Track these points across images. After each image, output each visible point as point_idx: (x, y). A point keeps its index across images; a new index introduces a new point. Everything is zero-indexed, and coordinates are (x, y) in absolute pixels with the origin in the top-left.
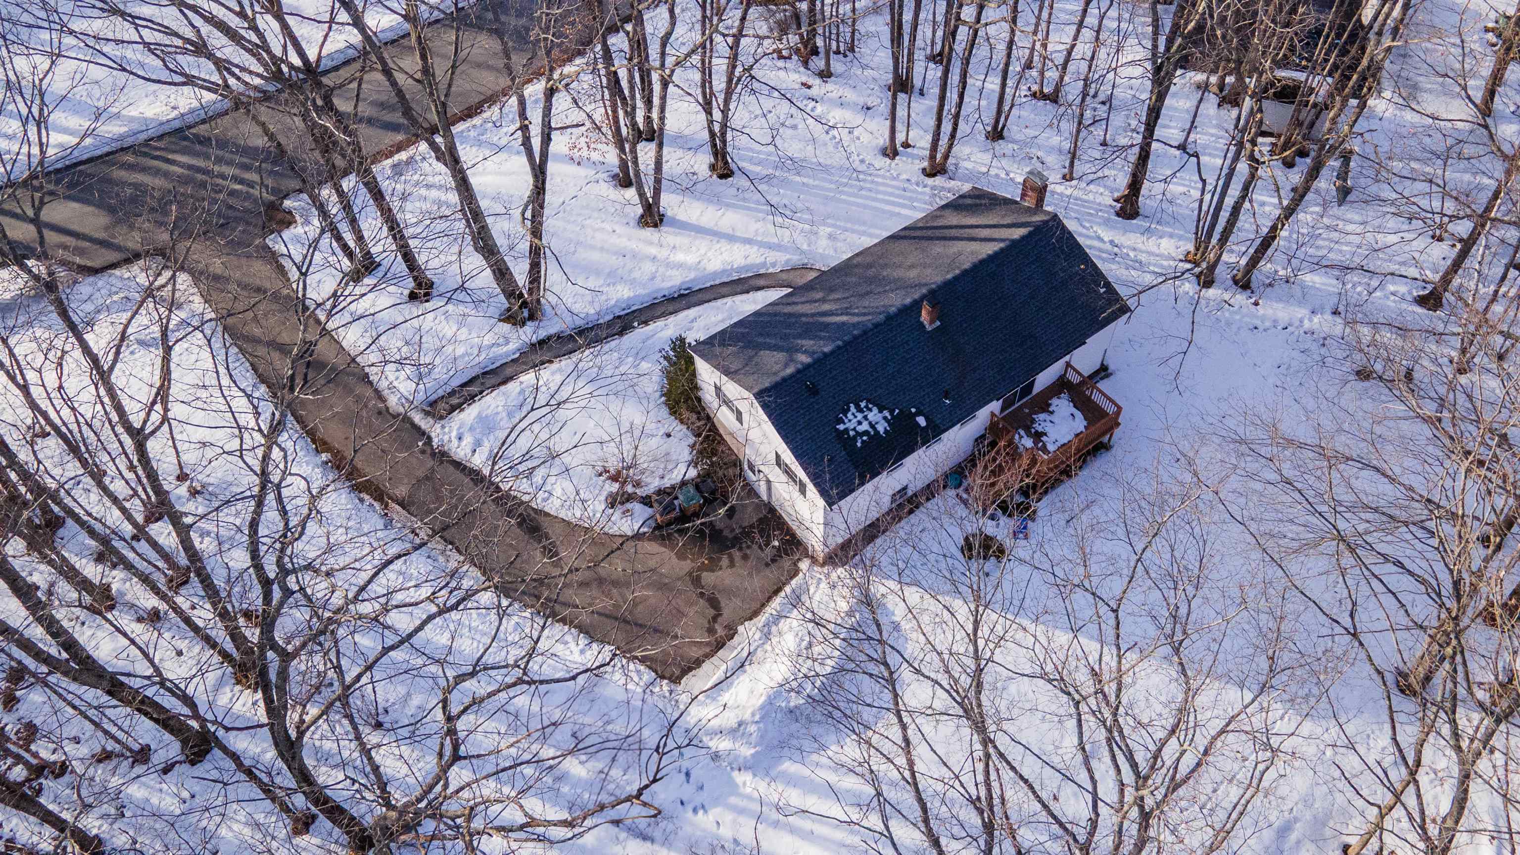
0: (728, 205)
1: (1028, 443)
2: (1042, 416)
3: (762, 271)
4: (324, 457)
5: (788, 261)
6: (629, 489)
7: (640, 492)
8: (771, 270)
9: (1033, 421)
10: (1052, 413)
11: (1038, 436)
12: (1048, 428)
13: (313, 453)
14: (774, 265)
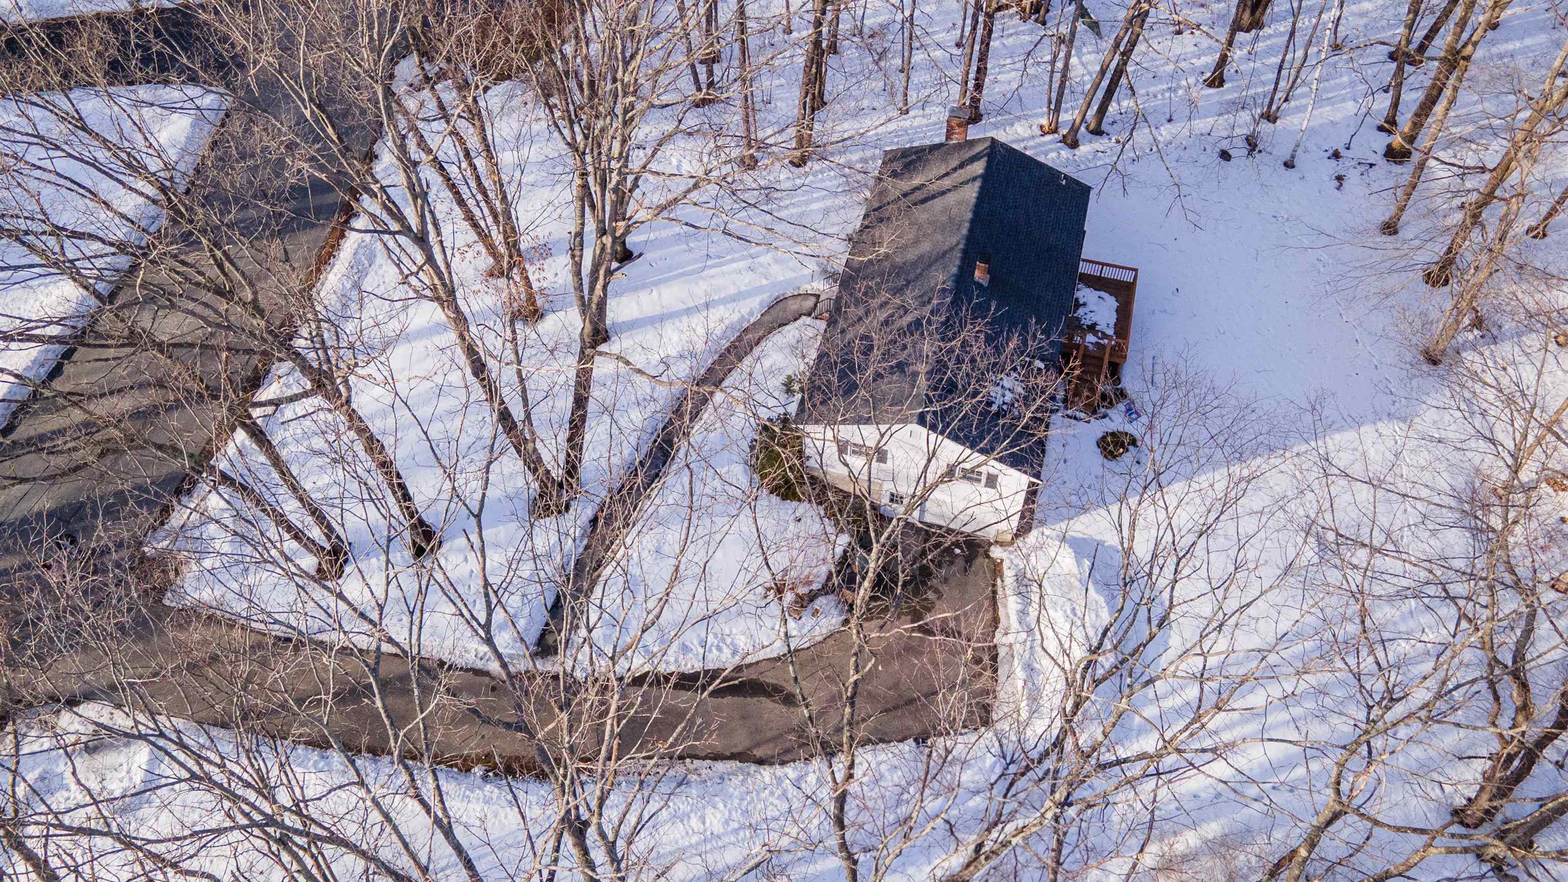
0: (656, 284)
1: (1091, 338)
2: (1081, 311)
3: (745, 325)
4: (478, 770)
5: (761, 303)
6: (803, 590)
7: (816, 586)
8: (752, 320)
9: (1078, 319)
10: (1084, 304)
11: (1092, 328)
12: (1095, 318)
13: (461, 777)
14: (751, 314)
